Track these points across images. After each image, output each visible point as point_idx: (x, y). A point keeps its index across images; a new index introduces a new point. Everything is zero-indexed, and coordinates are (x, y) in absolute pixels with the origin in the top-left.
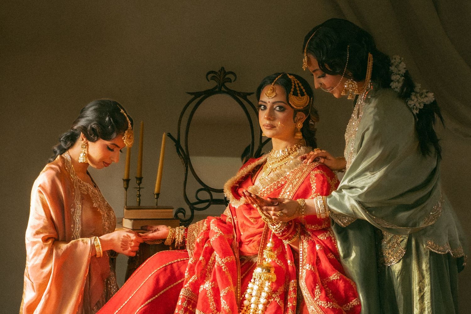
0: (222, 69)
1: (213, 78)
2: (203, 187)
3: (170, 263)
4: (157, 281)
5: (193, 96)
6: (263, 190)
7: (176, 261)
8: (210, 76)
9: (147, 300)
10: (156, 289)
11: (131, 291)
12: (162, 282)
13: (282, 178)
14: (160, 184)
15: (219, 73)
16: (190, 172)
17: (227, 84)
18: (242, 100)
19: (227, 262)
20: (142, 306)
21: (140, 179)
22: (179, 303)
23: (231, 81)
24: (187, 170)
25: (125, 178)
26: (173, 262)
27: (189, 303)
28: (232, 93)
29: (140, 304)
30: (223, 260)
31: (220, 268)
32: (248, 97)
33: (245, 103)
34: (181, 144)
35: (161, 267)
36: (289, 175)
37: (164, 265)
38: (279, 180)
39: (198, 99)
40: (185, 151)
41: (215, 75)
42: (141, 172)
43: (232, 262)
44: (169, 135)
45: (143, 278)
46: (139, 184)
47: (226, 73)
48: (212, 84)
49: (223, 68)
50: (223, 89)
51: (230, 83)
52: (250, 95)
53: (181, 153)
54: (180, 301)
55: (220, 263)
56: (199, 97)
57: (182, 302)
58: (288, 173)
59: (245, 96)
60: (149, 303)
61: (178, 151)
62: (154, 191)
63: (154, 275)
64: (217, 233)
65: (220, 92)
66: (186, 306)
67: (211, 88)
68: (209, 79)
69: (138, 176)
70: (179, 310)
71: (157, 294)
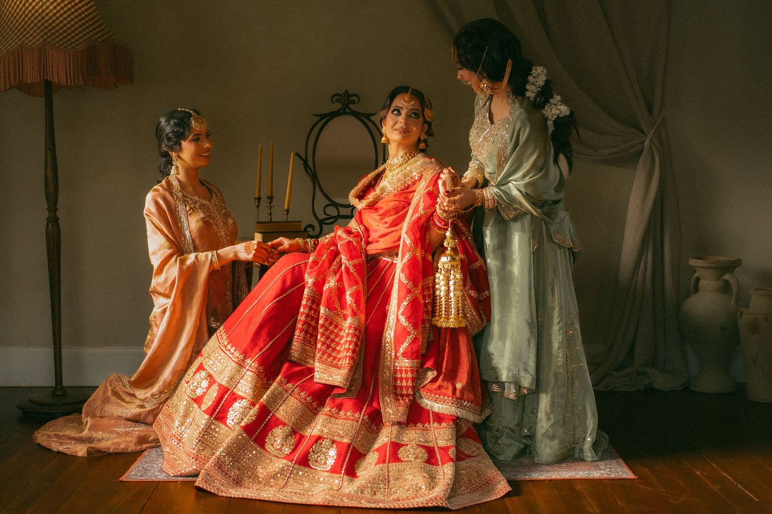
0: (345, 92)
1: (338, 101)
2: (329, 203)
3: (298, 264)
4: (284, 282)
5: (319, 118)
6: (391, 189)
7: (303, 262)
8: (335, 98)
9: (275, 298)
10: (283, 290)
11: (261, 291)
12: (288, 282)
13: (409, 178)
14: (289, 201)
15: (343, 95)
16: (317, 187)
17: (351, 106)
18: (366, 120)
19: (355, 264)
20: (270, 304)
21: (271, 198)
22: (304, 302)
23: (354, 103)
24: (315, 187)
25: (257, 196)
26: (300, 263)
27: (313, 302)
28: (356, 115)
29: (268, 302)
30: (350, 262)
31: (347, 269)
32: (372, 118)
33: (369, 124)
34: (308, 162)
35: (289, 268)
36: (415, 176)
37: (292, 266)
38: (406, 180)
39: (324, 120)
40: (312, 169)
41: (339, 97)
42: (272, 191)
43: (360, 264)
44: (297, 155)
45: (272, 278)
46: (270, 203)
47: (349, 96)
48: (337, 106)
49: (347, 91)
50: (347, 110)
51: (354, 105)
52: (373, 115)
53: (310, 172)
54: (305, 301)
55: (348, 264)
56: (325, 118)
57: (307, 301)
58: (414, 174)
59: (368, 116)
60: (277, 301)
61: (306, 169)
62: (284, 207)
63: (283, 275)
64: (346, 239)
65: (345, 113)
66: (308, 312)
67: (336, 109)
68: (334, 101)
69: (269, 196)
70: (304, 309)
71: (284, 293)
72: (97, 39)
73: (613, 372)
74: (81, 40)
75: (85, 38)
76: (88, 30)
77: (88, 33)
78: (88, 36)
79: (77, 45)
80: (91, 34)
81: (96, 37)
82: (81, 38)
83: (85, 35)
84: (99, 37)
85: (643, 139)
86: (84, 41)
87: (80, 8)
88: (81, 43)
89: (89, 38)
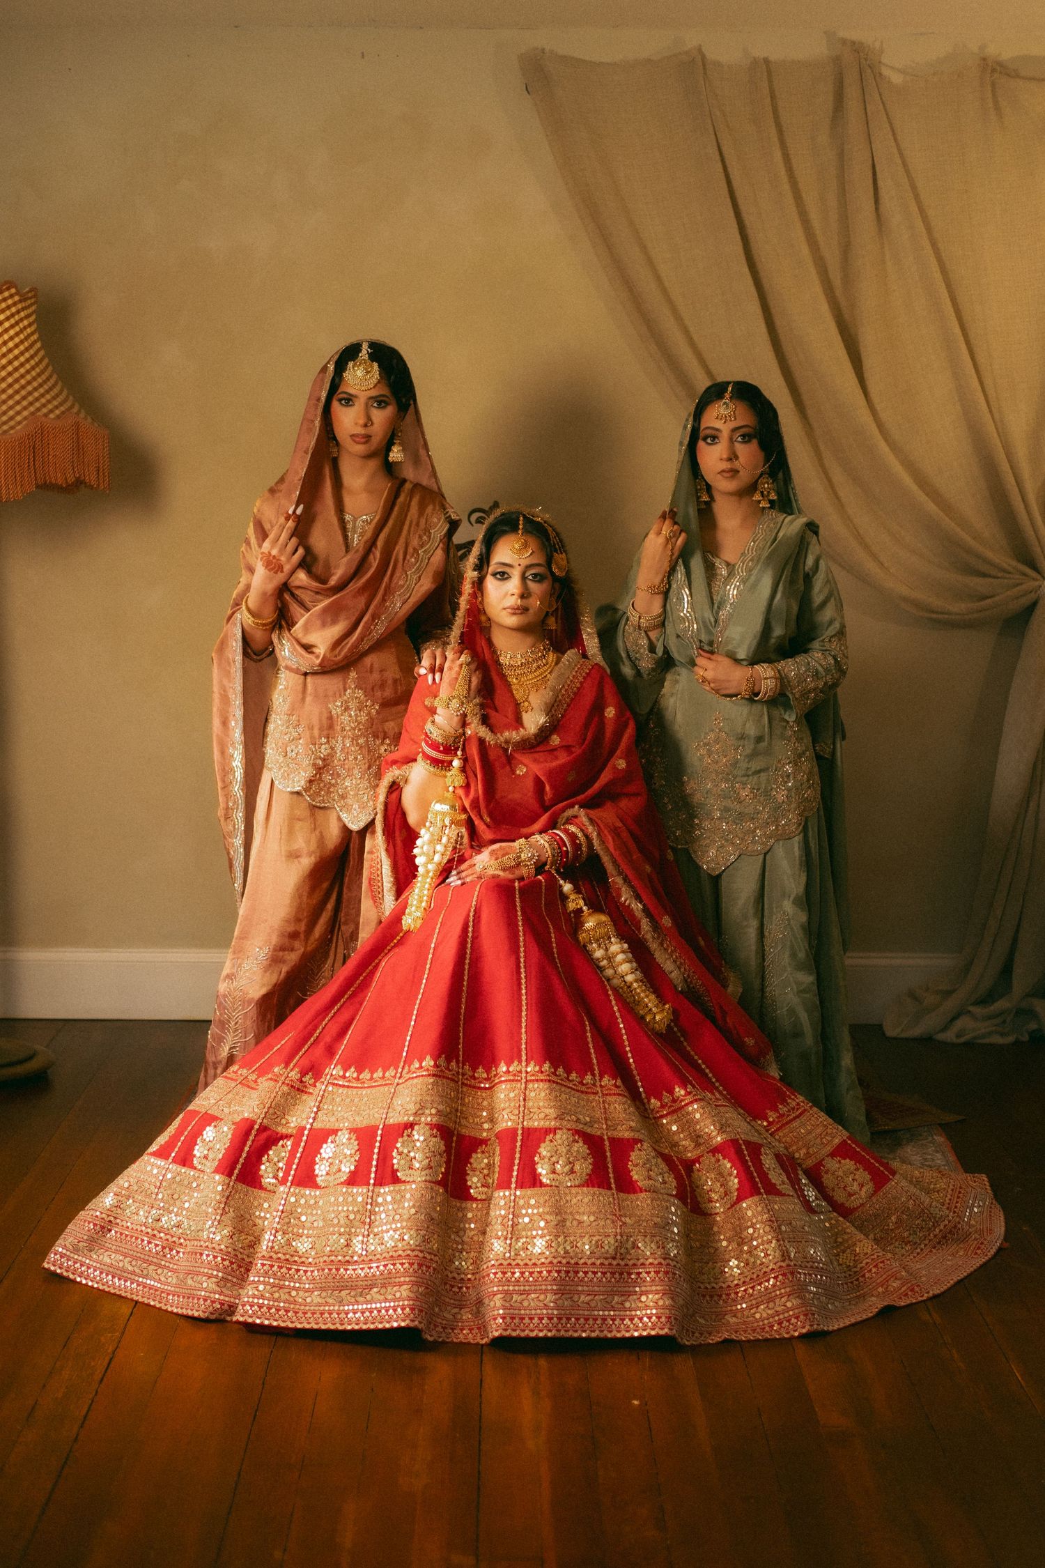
72: (46, 415)
73: (971, 1008)
74: (19, 418)
75: (25, 413)
76: (30, 399)
77: (31, 404)
78: (32, 409)
79: (12, 428)
80: (37, 405)
81: (45, 410)
82: (18, 413)
83: (25, 408)
84: (51, 411)
85: (1037, 583)
86: (25, 418)
87: (16, 358)
88: (19, 423)
89: (32, 414)
